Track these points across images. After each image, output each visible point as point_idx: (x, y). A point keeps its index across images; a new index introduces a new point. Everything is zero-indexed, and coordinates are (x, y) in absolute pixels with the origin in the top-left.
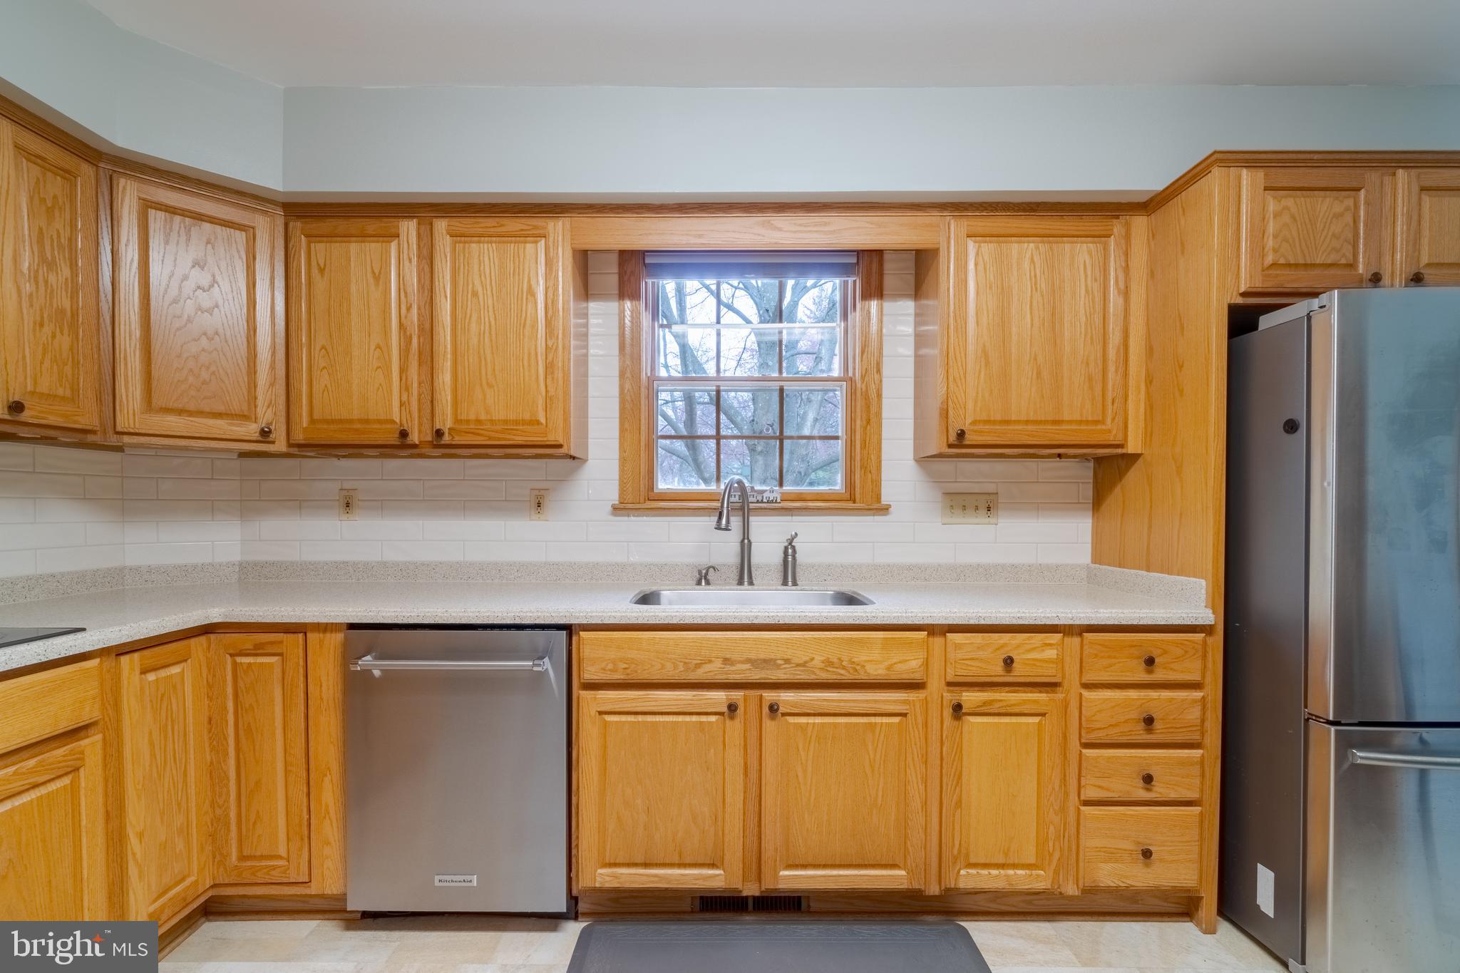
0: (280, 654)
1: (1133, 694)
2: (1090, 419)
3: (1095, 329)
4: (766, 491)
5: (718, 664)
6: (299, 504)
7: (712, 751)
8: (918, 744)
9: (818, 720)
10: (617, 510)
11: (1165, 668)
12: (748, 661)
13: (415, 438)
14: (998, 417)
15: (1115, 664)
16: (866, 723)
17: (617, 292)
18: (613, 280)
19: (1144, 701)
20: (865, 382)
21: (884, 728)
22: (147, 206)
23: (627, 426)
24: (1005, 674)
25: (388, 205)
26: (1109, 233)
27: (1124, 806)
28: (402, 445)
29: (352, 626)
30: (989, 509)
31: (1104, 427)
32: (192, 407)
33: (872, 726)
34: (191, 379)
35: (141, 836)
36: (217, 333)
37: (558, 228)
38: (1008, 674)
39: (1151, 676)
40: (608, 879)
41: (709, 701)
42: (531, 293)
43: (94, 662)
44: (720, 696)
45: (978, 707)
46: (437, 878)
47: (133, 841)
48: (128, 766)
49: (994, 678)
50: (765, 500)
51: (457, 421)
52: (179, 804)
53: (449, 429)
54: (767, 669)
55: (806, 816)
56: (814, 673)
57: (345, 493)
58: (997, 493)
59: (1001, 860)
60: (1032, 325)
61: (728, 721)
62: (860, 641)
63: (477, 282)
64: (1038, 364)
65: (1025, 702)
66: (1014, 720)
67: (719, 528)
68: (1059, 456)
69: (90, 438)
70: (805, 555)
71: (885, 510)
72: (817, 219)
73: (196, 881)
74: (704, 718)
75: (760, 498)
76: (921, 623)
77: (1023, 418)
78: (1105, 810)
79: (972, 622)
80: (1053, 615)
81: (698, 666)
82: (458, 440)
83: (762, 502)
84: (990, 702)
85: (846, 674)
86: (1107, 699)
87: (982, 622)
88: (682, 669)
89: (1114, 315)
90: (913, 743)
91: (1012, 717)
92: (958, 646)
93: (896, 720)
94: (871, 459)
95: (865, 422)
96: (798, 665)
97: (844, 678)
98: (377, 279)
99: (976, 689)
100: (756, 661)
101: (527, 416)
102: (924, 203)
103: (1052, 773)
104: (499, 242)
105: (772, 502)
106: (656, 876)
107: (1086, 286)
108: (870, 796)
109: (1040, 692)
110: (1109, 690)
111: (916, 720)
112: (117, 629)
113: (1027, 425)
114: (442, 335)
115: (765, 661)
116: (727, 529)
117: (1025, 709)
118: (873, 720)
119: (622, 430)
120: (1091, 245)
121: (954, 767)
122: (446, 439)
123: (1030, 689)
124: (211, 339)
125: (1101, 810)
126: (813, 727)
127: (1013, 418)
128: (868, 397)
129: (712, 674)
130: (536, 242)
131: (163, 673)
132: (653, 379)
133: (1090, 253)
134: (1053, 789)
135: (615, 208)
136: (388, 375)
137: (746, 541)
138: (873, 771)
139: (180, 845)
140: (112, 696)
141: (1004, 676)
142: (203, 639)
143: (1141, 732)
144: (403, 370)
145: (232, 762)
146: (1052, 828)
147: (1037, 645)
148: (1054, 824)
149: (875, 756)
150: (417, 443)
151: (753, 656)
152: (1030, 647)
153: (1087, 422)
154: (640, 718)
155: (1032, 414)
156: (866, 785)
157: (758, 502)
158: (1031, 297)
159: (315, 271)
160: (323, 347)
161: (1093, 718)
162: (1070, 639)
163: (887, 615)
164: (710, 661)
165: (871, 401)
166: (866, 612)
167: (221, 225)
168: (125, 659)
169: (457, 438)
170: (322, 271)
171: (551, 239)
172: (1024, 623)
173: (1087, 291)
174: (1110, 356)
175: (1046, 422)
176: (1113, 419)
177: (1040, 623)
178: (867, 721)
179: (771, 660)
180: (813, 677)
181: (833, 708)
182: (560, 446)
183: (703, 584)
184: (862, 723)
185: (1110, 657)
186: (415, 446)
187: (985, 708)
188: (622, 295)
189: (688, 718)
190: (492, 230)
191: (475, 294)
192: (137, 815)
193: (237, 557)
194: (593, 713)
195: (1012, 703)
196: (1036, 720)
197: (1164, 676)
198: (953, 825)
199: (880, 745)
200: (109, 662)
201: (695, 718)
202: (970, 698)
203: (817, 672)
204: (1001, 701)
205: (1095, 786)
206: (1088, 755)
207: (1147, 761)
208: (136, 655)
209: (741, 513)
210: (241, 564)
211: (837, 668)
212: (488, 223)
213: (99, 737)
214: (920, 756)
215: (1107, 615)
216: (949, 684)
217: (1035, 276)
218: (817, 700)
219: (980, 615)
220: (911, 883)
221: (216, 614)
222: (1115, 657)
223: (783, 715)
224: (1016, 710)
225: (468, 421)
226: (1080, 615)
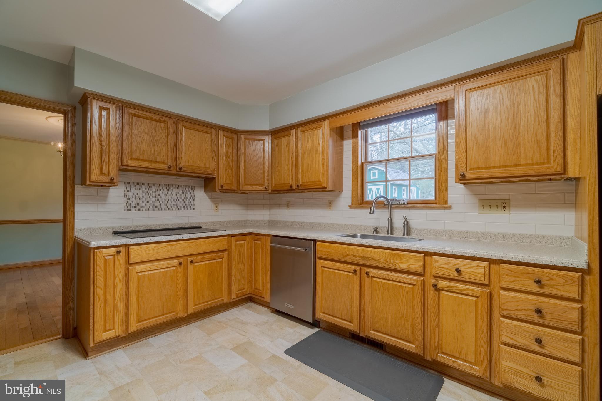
0: (261, 241)
1: (531, 297)
2: (539, 162)
3: (541, 117)
4: (401, 200)
5: (352, 257)
6: (279, 205)
7: (350, 284)
8: (419, 297)
9: (383, 281)
10: (351, 207)
11: (552, 287)
12: (361, 257)
13: (294, 188)
14: (483, 166)
15: (519, 280)
16: (400, 285)
17: (351, 137)
18: (350, 133)
19: (537, 302)
20: (440, 155)
21: (406, 288)
22: (246, 139)
23: (354, 179)
24: (458, 276)
25: (289, 127)
26: (550, 67)
27: (527, 352)
28: (291, 190)
29: (274, 236)
30: (504, 207)
31: (549, 165)
32: (252, 183)
33: (402, 287)
34: (252, 177)
35: (235, 276)
36: (257, 166)
37: (325, 124)
38: (460, 276)
39: (542, 290)
40: (323, 317)
41: (349, 268)
42: (319, 144)
43: (227, 237)
44: (353, 267)
45: (445, 288)
46: (286, 304)
47: (233, 276)
48: (233, 260)
49: (453, 277)
50: (400, 204)
51: (303, 182)
52: (243, 272)
53: (301, 185)
54: (366, 260)
55: (379, 314)
56: (381, 264)
57: (287, 202)
58: (510, 199)
59: (457, 356)
60: (501, 122)
61: (354, 276)
62: (397, 254)
63: (307, 143)
64: (505, 139)
65: (468, 290)
66: (463, 296)
67: (370, 213)
68: (551, 180)
69: (235, 192)
70: (413, 224)
71: (450, 207)
72: (403, 100)
73: (246, 291)
74: (348, 273)
75: (398, 203)
76: (420, 250)
77: (497, 164)
78: (514, 350)
79: (441, 252)
80: (481, 253)
81: (346, 256)
82: (303, 187)
83: (399, 204)
84: (452, 287)
85: (393, 266)
86: (514, 297)
87: (446, 253)
88: (342, 257)
89: (554, 108)
90: (418, 297)
91: (462, 295)
92: (437, 262)
93: (411, 286)
94: (442, 186)
95: (440, 172)
96: (376, 260)
97: (391, 267)
98: (287, 147)
99: (447, 280)
100: (363, 257)
101: (318, 180)
102: (445, 83)
103: (482, 324)
104: (312, 131)
105: (403, 204)
106: (335, 320)
107: (534, 97)
108: (401, 313)
109: (478, 287)
110: (517, 293)
111: (418, 288)
112: (230, 231)
113: (500, 168)
114: (299, 159)
115: (366, 257)
116: (373, 213)
117: (468, 292)
118: (402, 284)
119: (353, 181)
120: (537, 77)
121: (435, 310)
122: (300, 188)
123: (473, 285)
124: (256, 167)
125: (511, 349)
126: (381, 283)
127: (492, 165)
128: (441, 161)
129: (350, 259)
130: (320, 129)
131: (241, 242)
132: (366, 162)
133: (536, 81)
134: (483, 332)
135: (340, 114)
136: (289, 172)
137: (390, 218)
138: (402, 304)
139: (243, 281)
140: (230, 244)
141: (458, 277)
142: (249, 236)
143: (536, 317)
144: (292, 170)
145: (253, 265)
146: (482, 349)
147: (474, 266)
148: (483, 348)
149: (403, 298)
150: (294, 189)
151: (362, 255)
152: (470, 266)
153: (537, 164)
154: (331, 270)
155: (502, 162)
156: (400, 308)
157: (398, 204)
158: (501, 109)
159: (276, 147)
160: (277, 166)
161: (506, 304)
162: (494, 266)
163: (406, 246)
164: (350, 255)
165: (442, 162)
166: (399, 244)
167: (258, 140)
168: (233, 238)
169: (302, 187)
170: (277, 147)
171: (324, 127)
172: (466, 255)
173: (535, 100)
174: (552, 129)
175: (511, 166)
176: (554, 161)
177: (474, 256)
178: (401, 285)
179: (368, 257)
180: (381, 265)
181: (387, 277)
182: (326, 188)
183: (375, 233)
184: (398, 285)
185: (515, 277)
186: (294, 190)
187: (449, 289)
188: (352, 138)
189: (344, 273)
190: (311, 128)
191: (306, 147)
192: (234, 271)
193: (268, 219)
194: (320, 266)
195: (460, 289)
196: (475, 299)
197: (551, 291)
198: (435, 333)
199: (405, 294)
200: (229, 238)
201: (346, 273)
202: (442, 284)
203: (382, 264)
204: (456, 287)
205: (507, 336)
206: (503, 321)
207: (540, 333)
208: (235, 237)
209: (388, 208)
210: (269, 220)
211: (389, 263)
212: (309, 126)
213: (227, 253)
214: (420, 302)
215: (512, 256)
216: (435, 276)
217: (503, 99)
218: (382, 274)
219: (445, 250)
220: (417, 351)
221: (251, 231)
222: (518, 277)
223: (372, 277)
224: (464, 292)
225: (305, 182)
226: (496, 255)
